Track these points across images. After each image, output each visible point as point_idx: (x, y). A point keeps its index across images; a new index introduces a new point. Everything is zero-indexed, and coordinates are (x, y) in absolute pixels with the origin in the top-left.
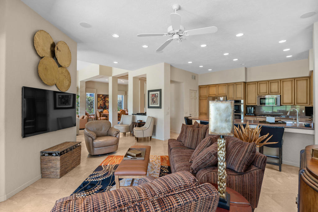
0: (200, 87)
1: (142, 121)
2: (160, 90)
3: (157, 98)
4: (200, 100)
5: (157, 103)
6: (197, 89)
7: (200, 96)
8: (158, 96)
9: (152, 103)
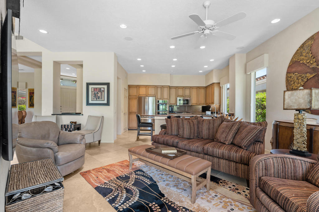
0: (130, 87)
1: (76, 122)
2: (108, 84)
3: (103, 93)
4: (129, 99)
5: (103, 99)
6: (127, 88)
7: (130, 96)
8: (104, 91)
9: (93, 99)
